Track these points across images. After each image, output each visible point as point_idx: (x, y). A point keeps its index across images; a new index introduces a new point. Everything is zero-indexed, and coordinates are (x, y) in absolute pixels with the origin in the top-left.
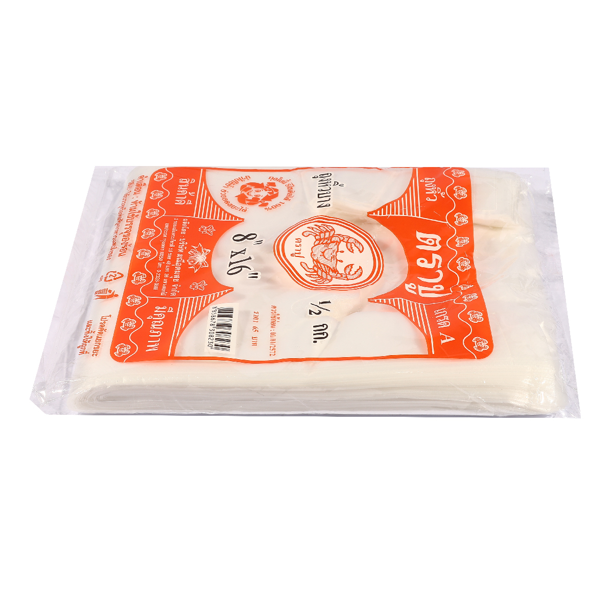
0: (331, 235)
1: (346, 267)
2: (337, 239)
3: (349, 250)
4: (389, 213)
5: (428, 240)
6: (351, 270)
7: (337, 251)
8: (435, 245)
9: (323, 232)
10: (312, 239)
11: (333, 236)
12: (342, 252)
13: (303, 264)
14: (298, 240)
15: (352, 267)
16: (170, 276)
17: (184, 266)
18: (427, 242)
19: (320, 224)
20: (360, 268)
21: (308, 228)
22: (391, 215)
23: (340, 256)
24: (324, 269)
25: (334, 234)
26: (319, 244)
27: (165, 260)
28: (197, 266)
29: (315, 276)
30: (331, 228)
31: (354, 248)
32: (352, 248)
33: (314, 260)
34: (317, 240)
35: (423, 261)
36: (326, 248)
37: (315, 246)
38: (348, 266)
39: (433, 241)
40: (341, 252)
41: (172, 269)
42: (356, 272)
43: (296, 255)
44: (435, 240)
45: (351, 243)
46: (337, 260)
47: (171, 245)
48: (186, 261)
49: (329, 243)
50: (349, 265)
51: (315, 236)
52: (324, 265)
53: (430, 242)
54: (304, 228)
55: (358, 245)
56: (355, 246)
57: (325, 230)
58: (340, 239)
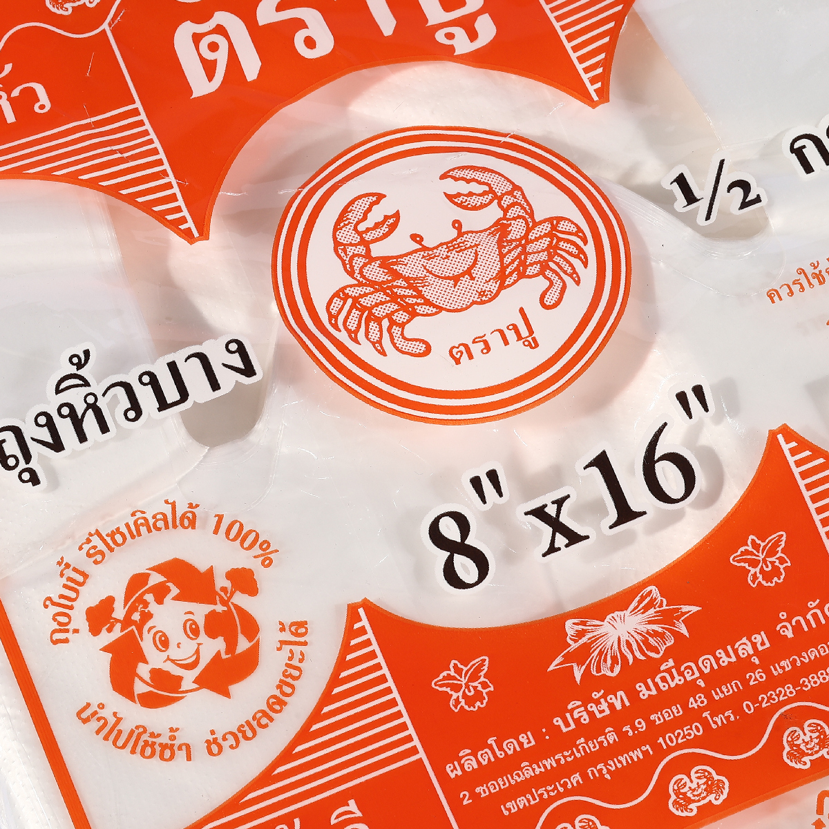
0: (369, 289)
1: (466, 208)
2: (376, 273)
3: (393, 227)
4: (169, 186)
5: (209, 56)
6: (471, 194)
7: (425, 249)
8: (220, 30)
9: (371, 313)
10: (416, 328)
11: (372, 283)
12: (416, 238)
13: (549, 300)
14: (460, 353)
15: (459, 195)
16: (753, 668)
17: (683, 652)
18: (221, 57)
19: (343, 336)
20: (443, 177)
21: (383, 353)
22: (171, 178)
23: (438, 233)
24: (515, 254)
25: (360, 284)
26: (428, 303)
27: (691, 716)
28: (667, 618)
29: (563, 263)
30: (337, 303)
31: (376, 215)
32: (377, 225)
33: (502, 287)
34: (413, 314)
35: (310, 43)
37: (440, 309)
38: (460, 205)
39: (204, 44)
40: (420, 242)
41: (716, 678)
42: (468, 181)
43: (525, 332)
44: (197, 38)
45: (360, 234)
46: (460, 234)
47: (612, 737)
48: (664, 659)
49: (407, 279)
50: (455, 204)
51: (402, 325)
52: (502, 256)
53: (213, 47)
54: (395, 364)
55: (353, 217)
56: (365, 218)
57: (355, 313)
58: (365, 265)
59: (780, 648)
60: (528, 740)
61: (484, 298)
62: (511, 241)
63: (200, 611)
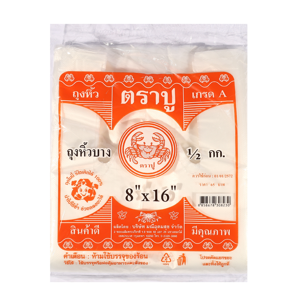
0: (133, 149)
1: (155, 141)
2: (135, 147)
3: (142, 140)
4: (111, 118)
5: (126, 97)
6: (156, 138)
7: (145, 145)
8: (130, 94)
9: (132, 153)
10: (137, 159)
11: (134, 148)
12: (144, 143)
13: (159, 163)
14: (142, 166)
15: (154, 138)
16: (165, 230)
17: (156, 224)
18: (128, 98)
19: (126, 155)
20: (154, 134)
21: (130, 161)
22: (112, 117)
23: (148, 144)
24: (158, 152)
25: (132, 148)
26: (141, 155)
27: (152, 234)
28: (156, 217)
29: (165, 157)
30: (127, 149)
31: (140, 136)
32: (140, 138)
33: (153, 157)
34: (138, 156)
35: (143, 101)
36: (143, 151)
37: (143, 157)
38: (154, 140)
39: (127, 95)
40: (145, 144)
41: (159, 229)
42: (157, 136)
43: (153, 166)
44: (126, 94)
45: (136, 139)
46: (151, 145)
47: (140, 232)
48: (153, 223)
49: (140, 150)
50: (153, 139)
51: (135, 157)
52: (156, 152)
53: (128, 96)
54: (131, 164)
55: (137, 135)
56: (138, 136)
57: (129, 152)
58: (135, 144)
59: (171, 229)
60: (127, 227)
61: (150, 158)
62: (159, 149)
63: (88, 188)
